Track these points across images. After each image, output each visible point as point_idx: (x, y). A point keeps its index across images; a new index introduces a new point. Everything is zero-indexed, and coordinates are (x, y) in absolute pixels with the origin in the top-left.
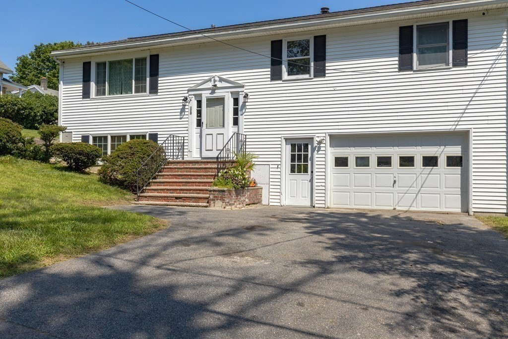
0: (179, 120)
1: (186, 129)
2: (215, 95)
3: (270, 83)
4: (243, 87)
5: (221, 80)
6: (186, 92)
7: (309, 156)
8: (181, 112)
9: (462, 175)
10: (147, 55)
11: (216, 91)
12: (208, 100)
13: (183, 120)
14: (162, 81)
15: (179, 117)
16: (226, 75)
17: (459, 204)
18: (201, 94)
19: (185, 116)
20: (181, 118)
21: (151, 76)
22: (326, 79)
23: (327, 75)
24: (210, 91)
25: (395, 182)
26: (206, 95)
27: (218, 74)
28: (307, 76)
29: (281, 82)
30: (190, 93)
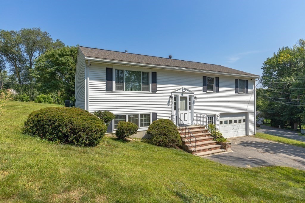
0: (167, 107)
1: (170, 111)
2: (183, 96)
3: (202, 93)
4: (194, 93)
5: (185, 89)
6: (170, 93)
7: (214, 121)
8: (168, 103)
9: (246, 125)
10: (150, 71)
11: (184, 94)
12: (181, 98)
13: (169, 107)
14: (159, 86)
15: (167, 105)
16: (187, 87)
17: (245, 133)
18: (178, 95)
19: (170, 105)
20: (168, 106)
21: (152, 83)
22: (219, 93)
23: (219, 92)
24: (181, 94)
25: (233, 128)
26: (180, 95)
27: (184, 86)
28: (212, 91)
29: (206, 93)
30: (172, 94)
